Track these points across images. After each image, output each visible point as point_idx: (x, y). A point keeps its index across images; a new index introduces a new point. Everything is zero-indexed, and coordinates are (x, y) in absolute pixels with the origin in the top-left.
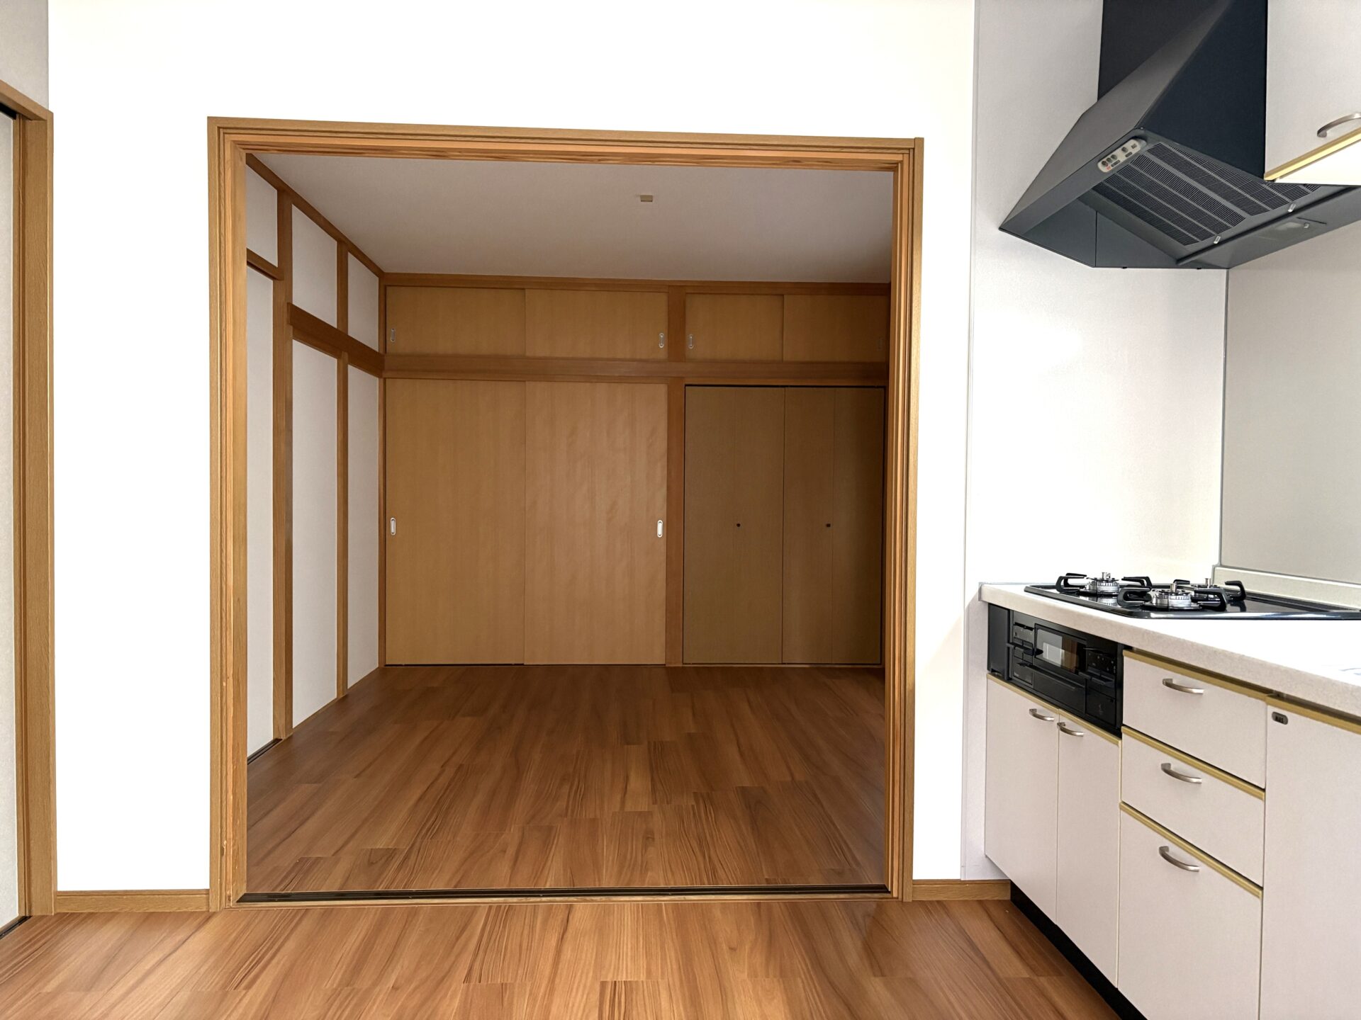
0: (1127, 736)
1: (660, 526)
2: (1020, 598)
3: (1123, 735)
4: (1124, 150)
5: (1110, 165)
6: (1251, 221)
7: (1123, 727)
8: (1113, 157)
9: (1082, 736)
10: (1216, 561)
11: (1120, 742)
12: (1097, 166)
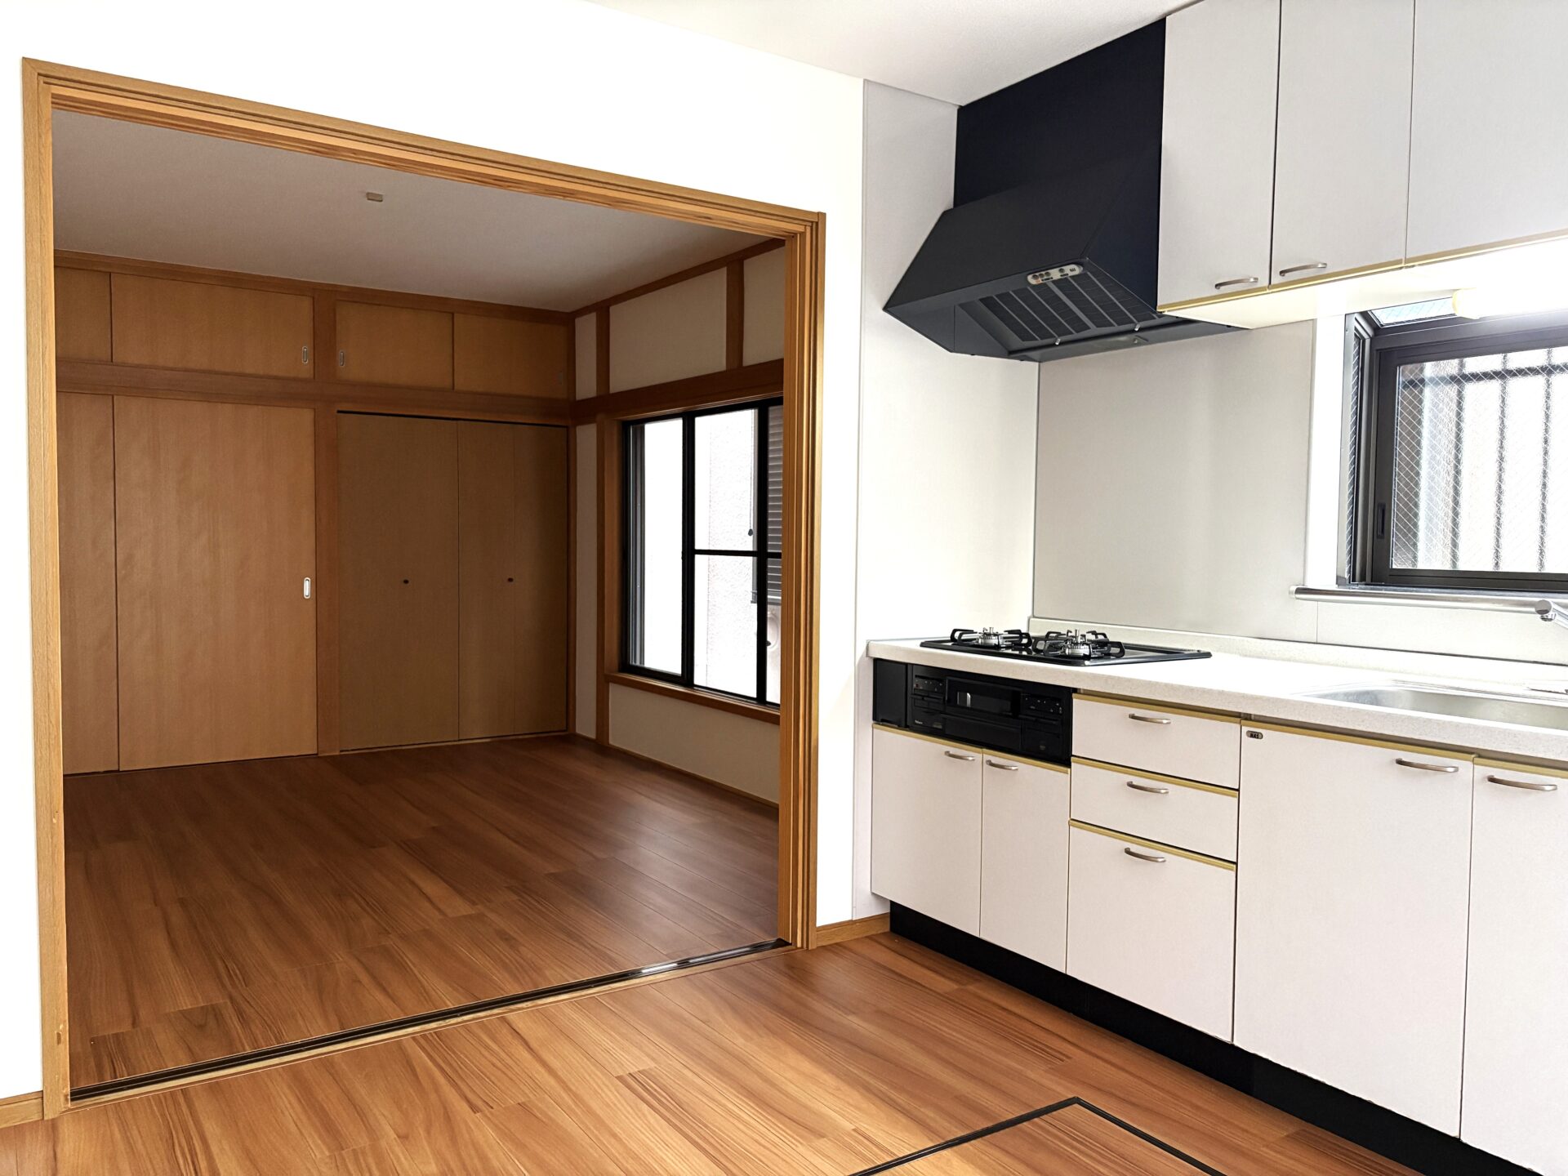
0: (1079, 766)
1: (307, 586)
2: (918, 652)
3: (1072, 764)
4: (1061, 271)
5: (1040, 279)
6: (1094, 330)
7: (1072, 758)
8: (1048, 274)
9: (1017, 770)
10: (1030, 614)
11: (1069, 770)
12: (1026, 279)
